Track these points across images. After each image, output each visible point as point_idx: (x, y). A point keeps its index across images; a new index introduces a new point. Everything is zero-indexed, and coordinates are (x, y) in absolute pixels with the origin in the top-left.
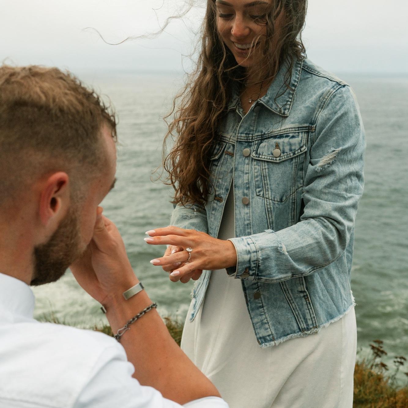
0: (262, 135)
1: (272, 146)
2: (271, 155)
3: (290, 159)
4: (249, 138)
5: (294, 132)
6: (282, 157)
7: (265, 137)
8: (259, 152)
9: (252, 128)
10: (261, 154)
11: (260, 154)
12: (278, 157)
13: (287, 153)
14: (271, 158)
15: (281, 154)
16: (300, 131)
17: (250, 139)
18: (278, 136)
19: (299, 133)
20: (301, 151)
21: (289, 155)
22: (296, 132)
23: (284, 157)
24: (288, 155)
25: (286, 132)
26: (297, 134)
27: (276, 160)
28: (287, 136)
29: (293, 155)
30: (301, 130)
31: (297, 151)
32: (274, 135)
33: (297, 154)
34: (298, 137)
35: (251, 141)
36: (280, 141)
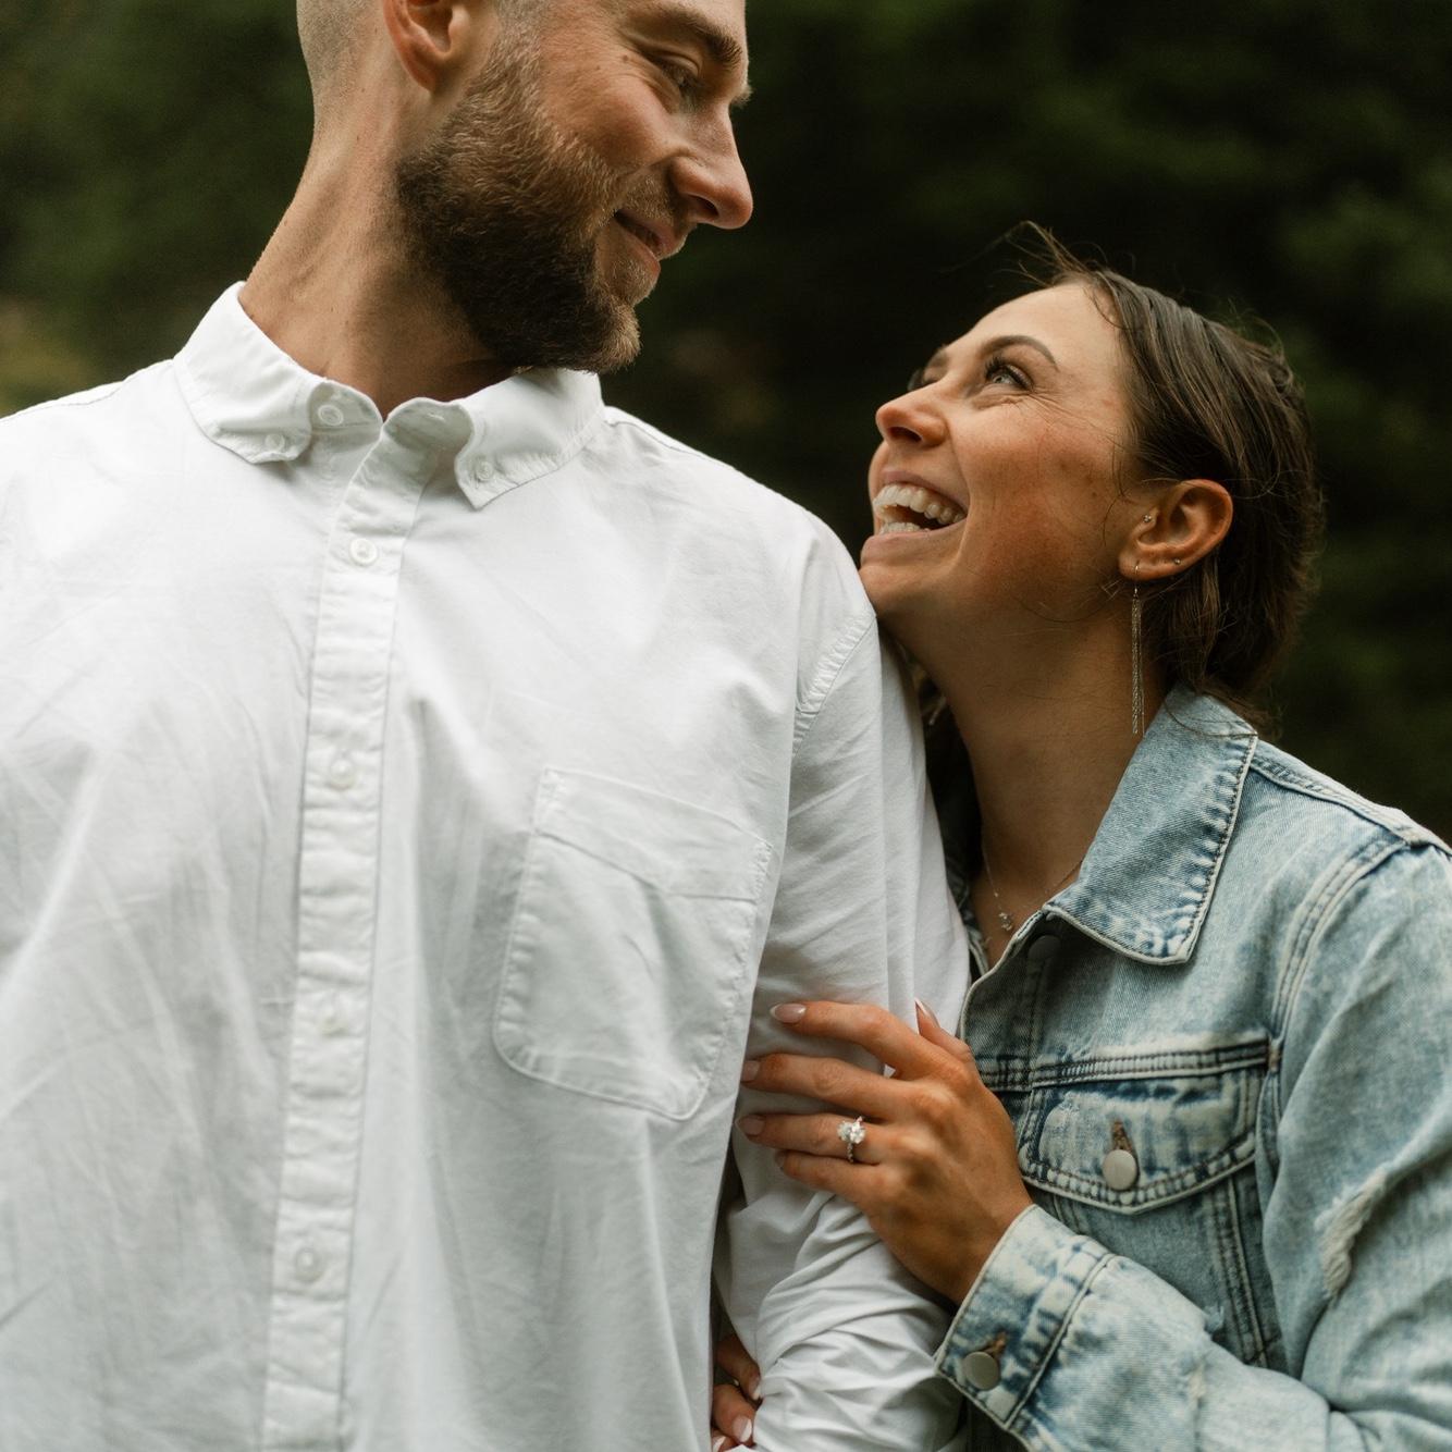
0: (1060, 1066)
1: (1098, 1129)
2: (1094, 1178)
3: (1181, 1201)
4: (1010, 1077)
5: (1197, 1072)
6: (1145, 1189)
7: (1071, 1080)
8: (1046, 1155)
9: (1021, 1031)
10: (1054, 1164)
11: (1047, 1163)
12: (1128, 1190)
13: (1166, 1170)
14: (1094, 1190)
15: (1138, 1174)
16: (1225, 1067)
17: (1013, 1083)
18: (1122, 1087)
19: (1219, 1075)
20: (1234, 1160)
21: (1178, 1184)
22: (1206, 1071)
23: (1157, 1193)
24: (1172, 1180)
25: (1159, 1069)
26: (1211, 1081)
27: (1118, 1202)
28: (1163, 1093)
29: (1200, 1180)
30: (1227, 1061)
31: (1215, 1158)
32: (1106, 1077)
33: (1216, 1174)
34: (1218, 1097)
35: (1018, 1088)
36: (1134, 1110)
